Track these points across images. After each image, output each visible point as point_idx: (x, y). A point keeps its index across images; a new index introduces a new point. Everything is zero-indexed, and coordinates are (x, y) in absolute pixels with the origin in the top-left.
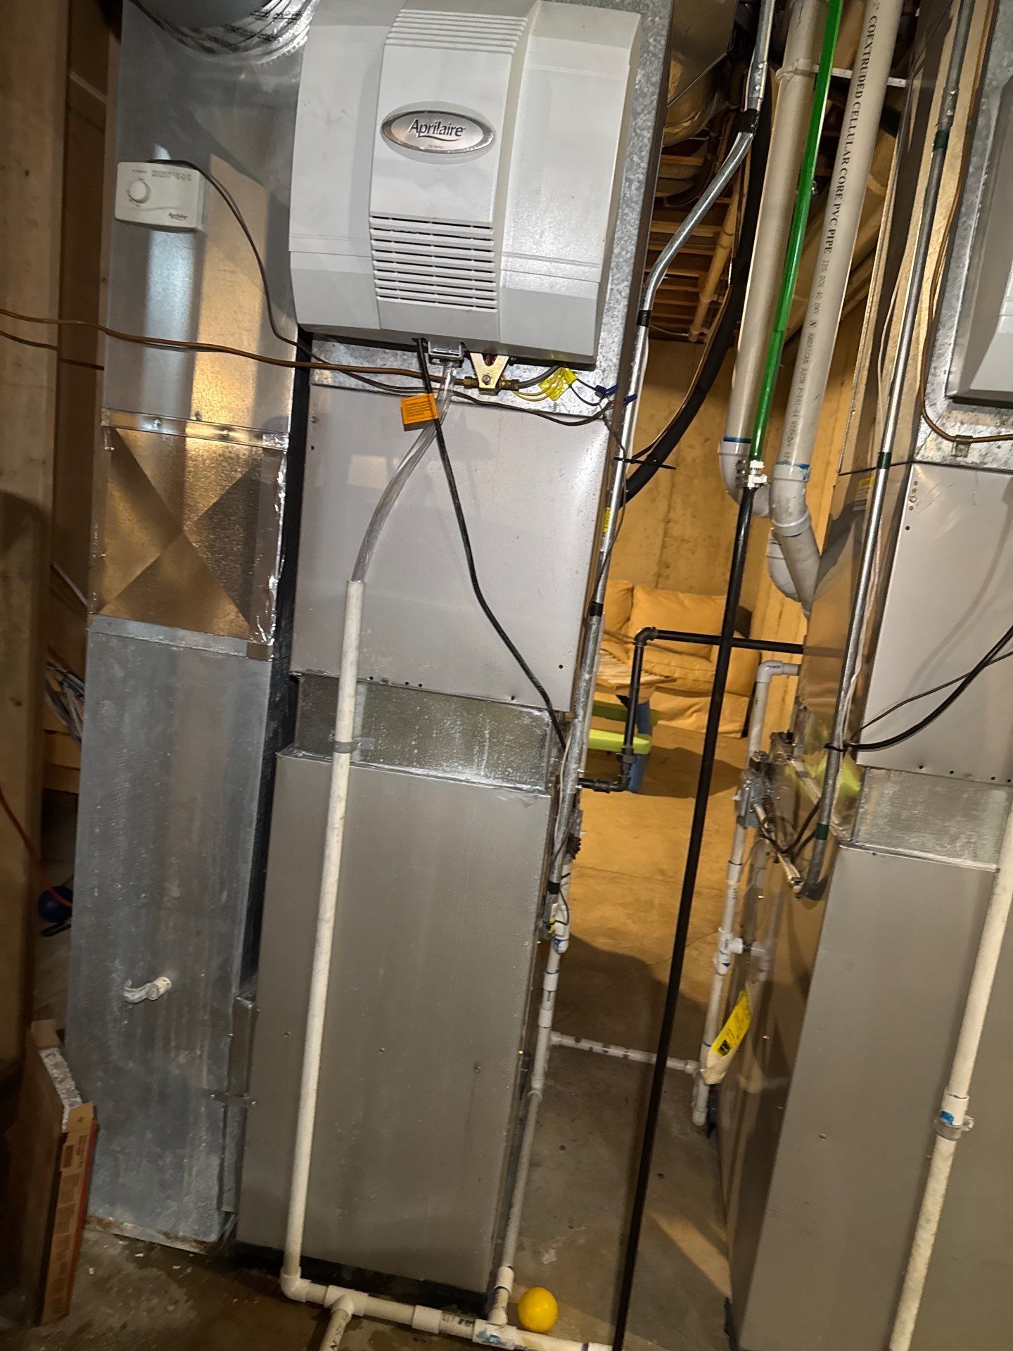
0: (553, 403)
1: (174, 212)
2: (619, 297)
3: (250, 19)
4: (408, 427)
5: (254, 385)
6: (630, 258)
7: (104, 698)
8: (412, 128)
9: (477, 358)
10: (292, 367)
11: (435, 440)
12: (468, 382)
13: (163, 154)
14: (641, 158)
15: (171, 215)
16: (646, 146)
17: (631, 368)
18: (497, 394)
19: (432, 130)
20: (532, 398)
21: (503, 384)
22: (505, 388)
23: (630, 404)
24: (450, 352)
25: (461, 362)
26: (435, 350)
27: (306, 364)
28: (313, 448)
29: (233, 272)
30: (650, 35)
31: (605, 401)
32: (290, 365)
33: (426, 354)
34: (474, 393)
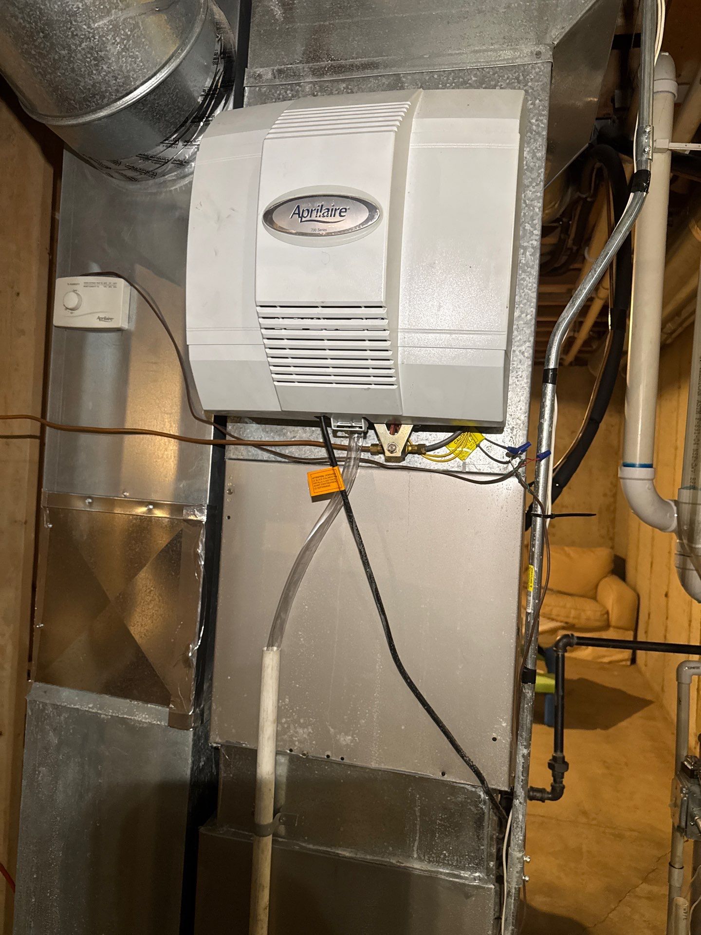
0: (461, 462)
1: (102, 316)
2: (521, 357)
3: (161, 148)
4: (315, 499)
5: (176, 462)
6: (531, 320)
7: (40, 764)
8: (294, 213)
9: (381, 428)
10: (210, 444)
11: (343, 508)
12: (374, 449)
13: (96, 269)
14: (533, 226)
15: (99, 318)
16: (538, 214)
17: (541, 425)
18: (404, 460)
19: (314, 213)
20: (440, 459)
21: (410, 448)
22: (412, 452)
23: (543, 462)
24: (354, 424)
25: (365, 433)
26: (339, 424)
27: (222, 442)
28: (229, 517)
29: (155, 363)
30: (532, 115)
31: (518, 460)
32: (208, 443)
33: (329, 429)
34: (380, 458)
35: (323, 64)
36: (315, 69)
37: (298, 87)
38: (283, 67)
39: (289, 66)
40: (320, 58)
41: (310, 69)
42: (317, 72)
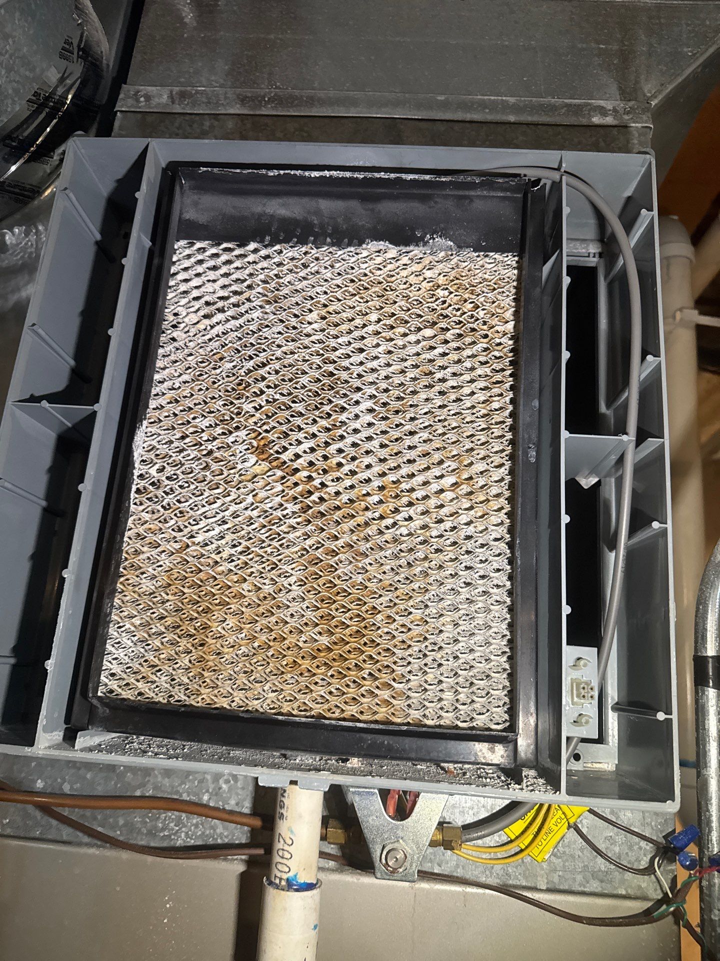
35: (261, 92)
38: (189, 88)
39: (199, 89)
40: (255, 83)
41: (238, 96)
42: (249, 101)
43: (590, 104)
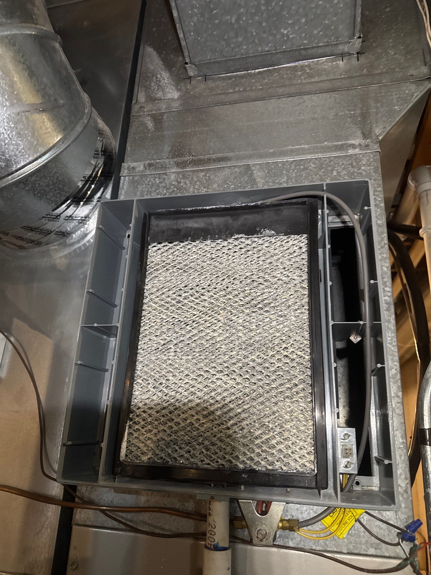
21: (280, 525)
27: (71, 505)
35: (186, 159)
36: (179, 162)
37: (164, 176)
38: (152, 161)
39: (157, 161)
40: (183, 155)
41: (175, 162)
42: (180, 164)
43: (347, 144)
